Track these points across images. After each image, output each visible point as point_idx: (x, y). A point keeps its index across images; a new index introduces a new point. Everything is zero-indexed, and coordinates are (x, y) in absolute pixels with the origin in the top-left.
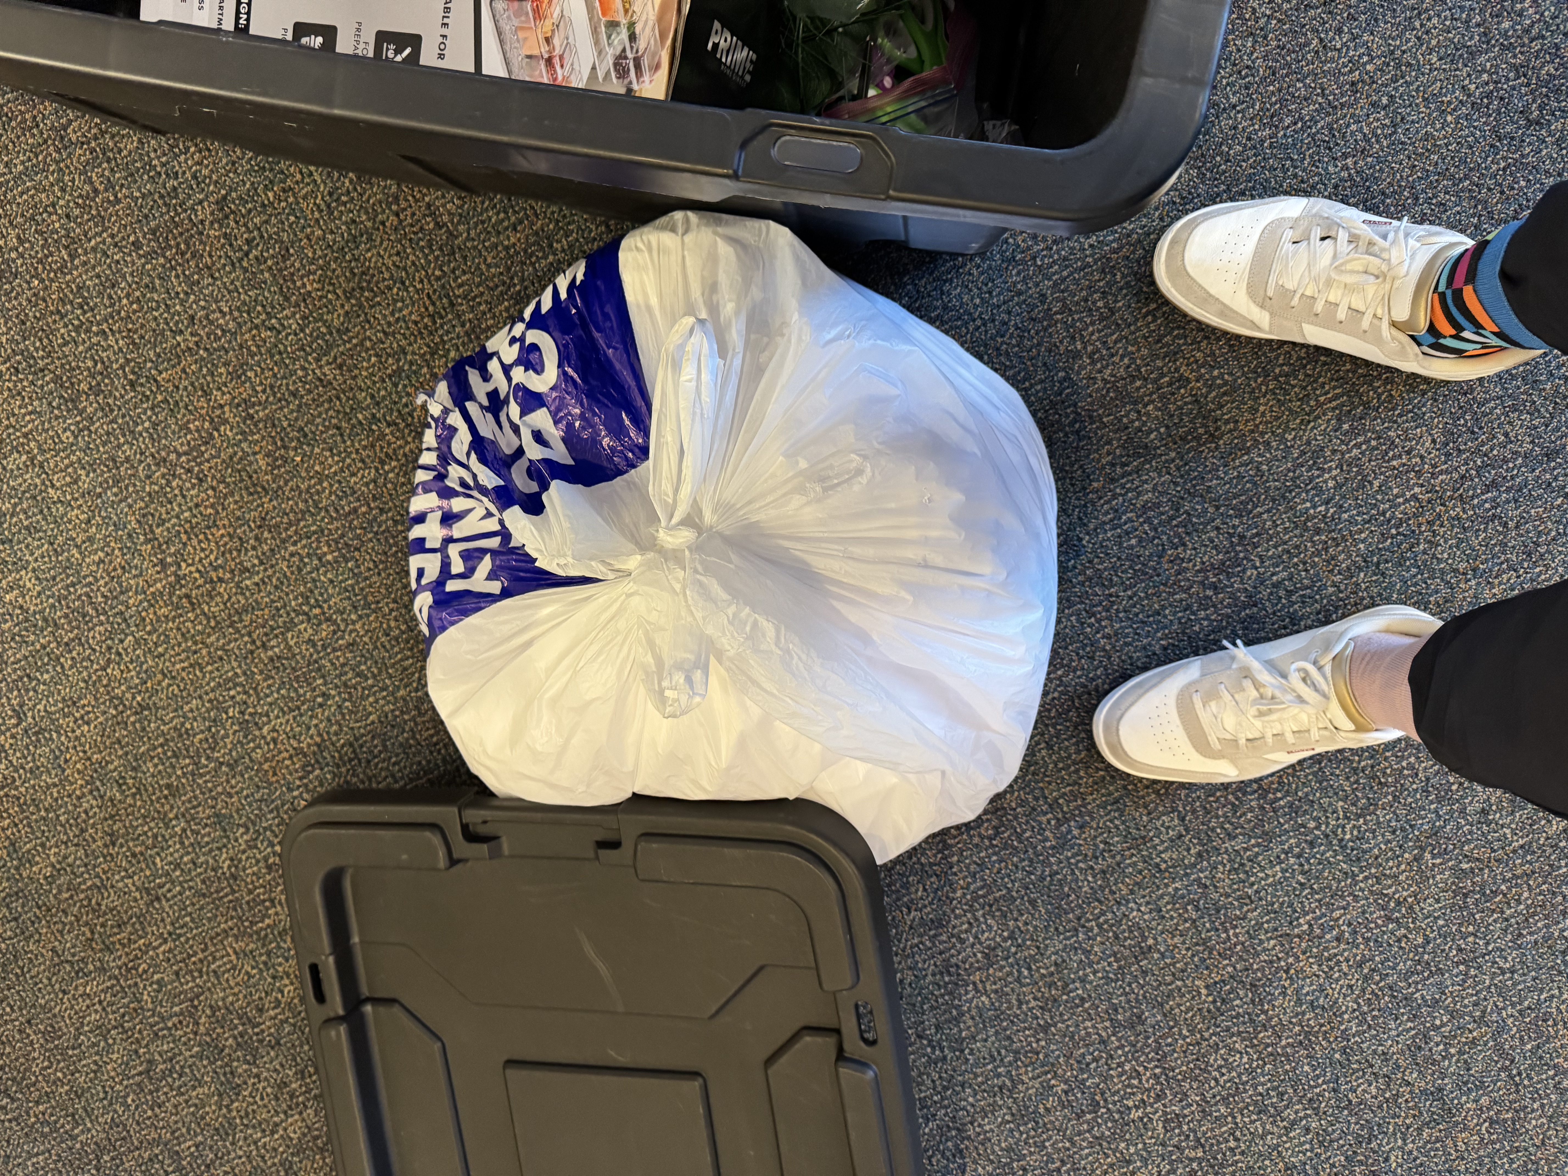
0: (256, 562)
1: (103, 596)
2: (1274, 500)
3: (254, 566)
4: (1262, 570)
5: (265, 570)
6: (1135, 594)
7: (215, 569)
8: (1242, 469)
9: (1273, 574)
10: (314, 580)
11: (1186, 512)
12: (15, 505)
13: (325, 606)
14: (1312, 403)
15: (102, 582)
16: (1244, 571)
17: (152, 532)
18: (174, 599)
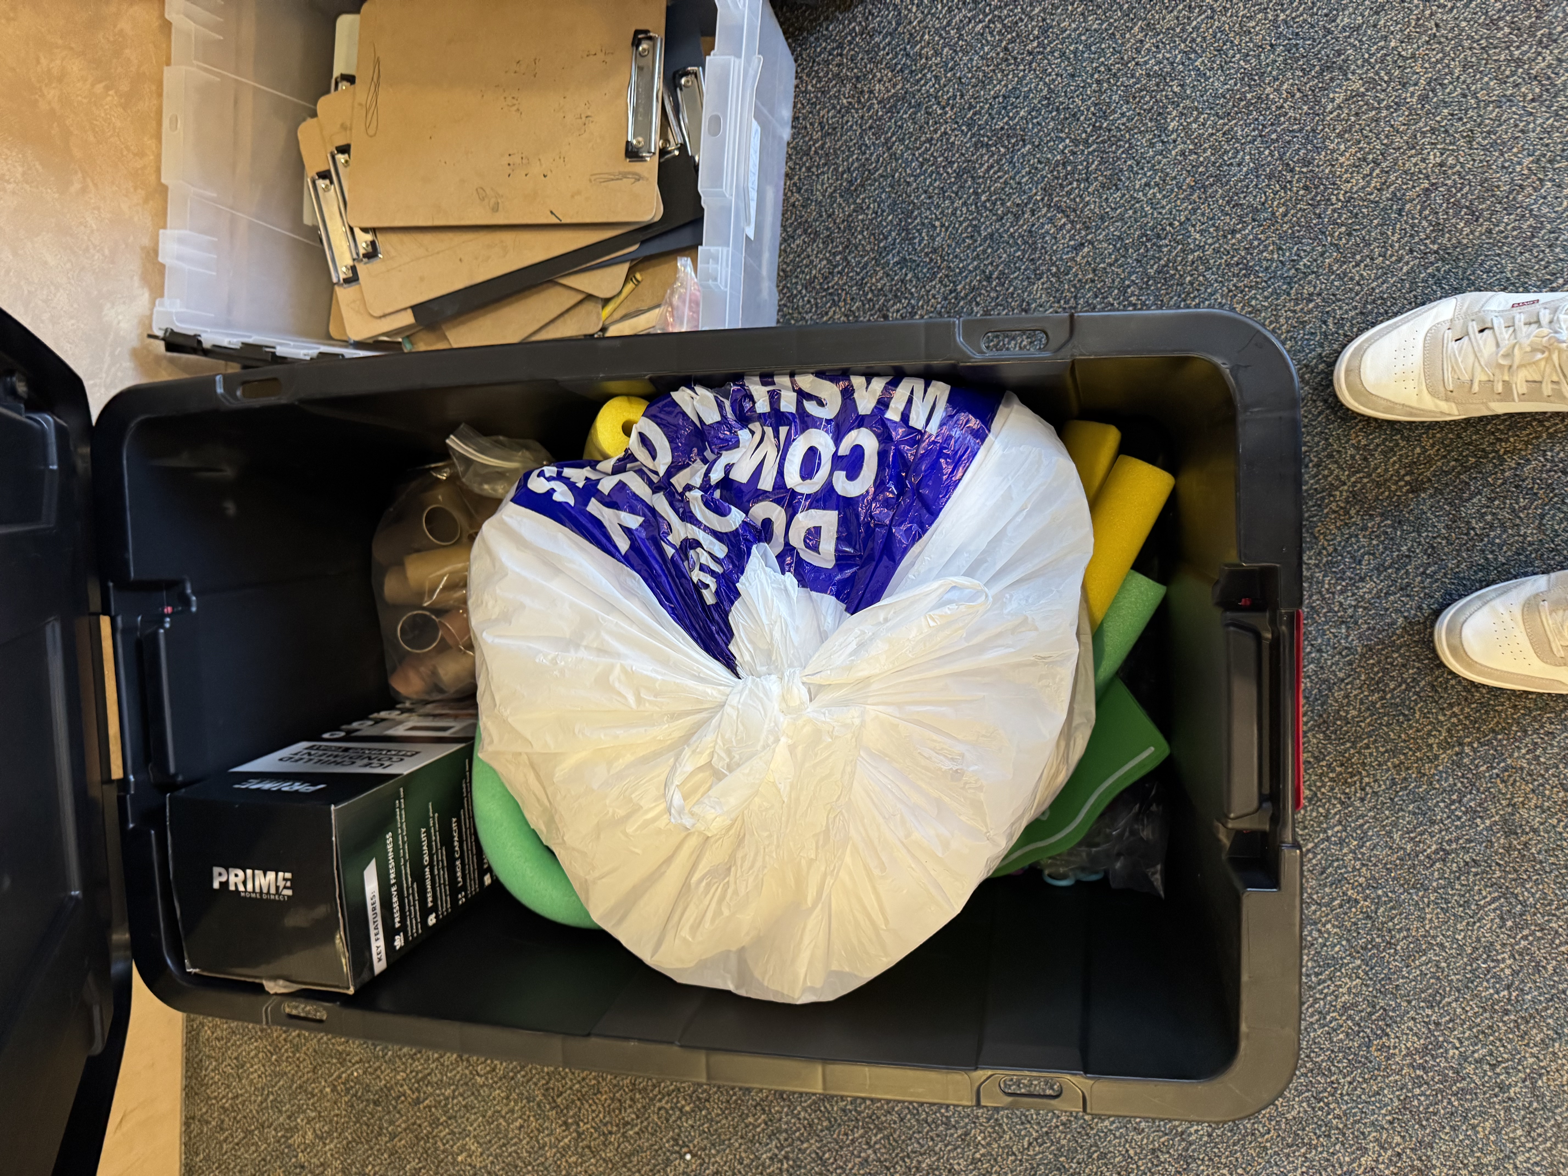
0: (634, 1116)
1: (527, 1152)
2: (1459, 991)
3: (633, 1120)
4: (1462, 1050)
5: (642, 1122)
6: (1354, 1079)
7: (605, 1125)
8: (1424, 968)
9: (1473, 1052)
10: (680, 1127)
11: (1382, 1007)
12: (454, 1091)
13: (691, 1145)
14: (1473, 907)
15: (524, 1142)
16: (1447, 1051)
17: (555, 1101)
18: (580, 1150)
